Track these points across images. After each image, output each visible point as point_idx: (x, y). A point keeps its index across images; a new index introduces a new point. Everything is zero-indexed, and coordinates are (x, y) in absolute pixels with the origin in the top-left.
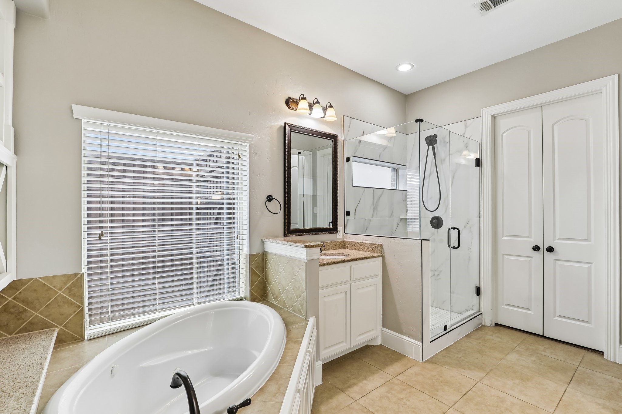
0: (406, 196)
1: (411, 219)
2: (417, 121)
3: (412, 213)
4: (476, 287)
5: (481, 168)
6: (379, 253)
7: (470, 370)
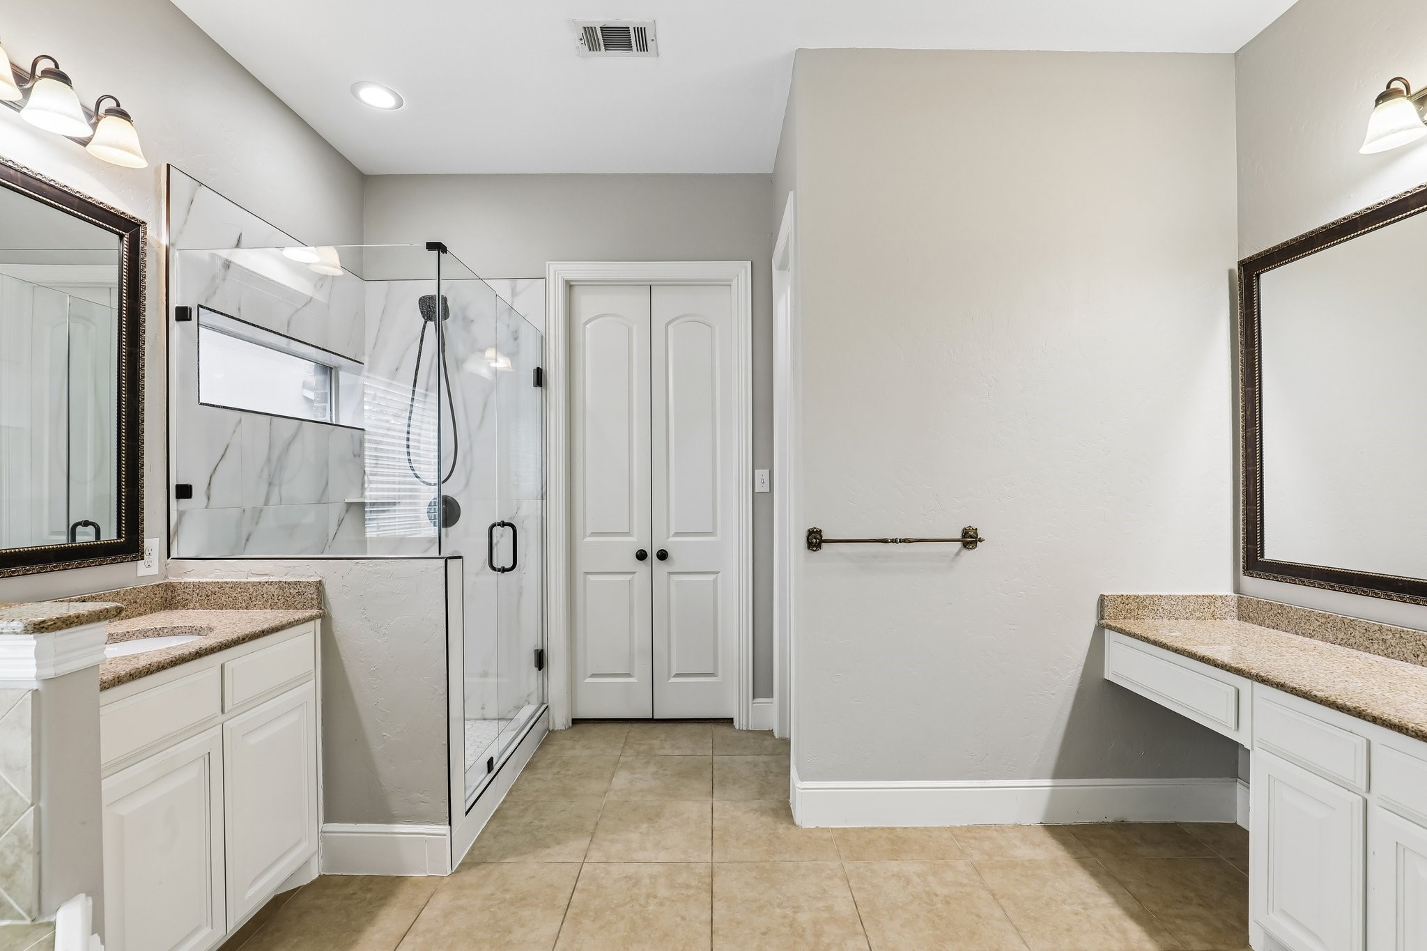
0: (362, 443)
1: (373, 504)
2: (431, 246)
3: (377, 490)
4: (535, 651)
5: (544, 391)
6: (311, 607)
7: (559, 843)
